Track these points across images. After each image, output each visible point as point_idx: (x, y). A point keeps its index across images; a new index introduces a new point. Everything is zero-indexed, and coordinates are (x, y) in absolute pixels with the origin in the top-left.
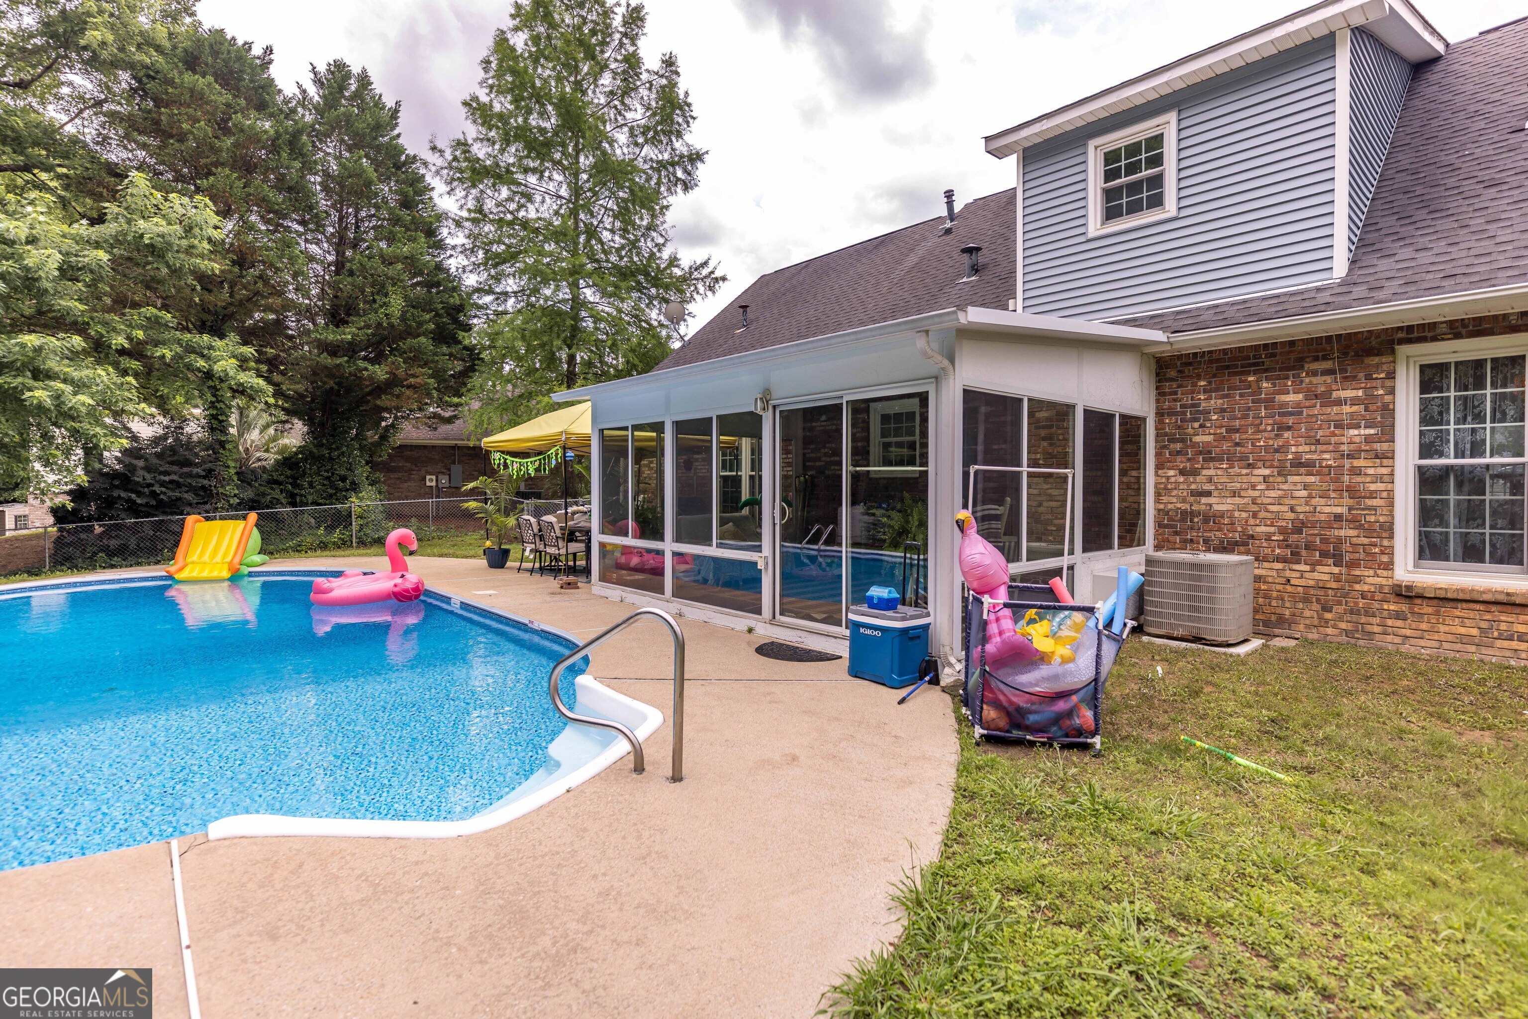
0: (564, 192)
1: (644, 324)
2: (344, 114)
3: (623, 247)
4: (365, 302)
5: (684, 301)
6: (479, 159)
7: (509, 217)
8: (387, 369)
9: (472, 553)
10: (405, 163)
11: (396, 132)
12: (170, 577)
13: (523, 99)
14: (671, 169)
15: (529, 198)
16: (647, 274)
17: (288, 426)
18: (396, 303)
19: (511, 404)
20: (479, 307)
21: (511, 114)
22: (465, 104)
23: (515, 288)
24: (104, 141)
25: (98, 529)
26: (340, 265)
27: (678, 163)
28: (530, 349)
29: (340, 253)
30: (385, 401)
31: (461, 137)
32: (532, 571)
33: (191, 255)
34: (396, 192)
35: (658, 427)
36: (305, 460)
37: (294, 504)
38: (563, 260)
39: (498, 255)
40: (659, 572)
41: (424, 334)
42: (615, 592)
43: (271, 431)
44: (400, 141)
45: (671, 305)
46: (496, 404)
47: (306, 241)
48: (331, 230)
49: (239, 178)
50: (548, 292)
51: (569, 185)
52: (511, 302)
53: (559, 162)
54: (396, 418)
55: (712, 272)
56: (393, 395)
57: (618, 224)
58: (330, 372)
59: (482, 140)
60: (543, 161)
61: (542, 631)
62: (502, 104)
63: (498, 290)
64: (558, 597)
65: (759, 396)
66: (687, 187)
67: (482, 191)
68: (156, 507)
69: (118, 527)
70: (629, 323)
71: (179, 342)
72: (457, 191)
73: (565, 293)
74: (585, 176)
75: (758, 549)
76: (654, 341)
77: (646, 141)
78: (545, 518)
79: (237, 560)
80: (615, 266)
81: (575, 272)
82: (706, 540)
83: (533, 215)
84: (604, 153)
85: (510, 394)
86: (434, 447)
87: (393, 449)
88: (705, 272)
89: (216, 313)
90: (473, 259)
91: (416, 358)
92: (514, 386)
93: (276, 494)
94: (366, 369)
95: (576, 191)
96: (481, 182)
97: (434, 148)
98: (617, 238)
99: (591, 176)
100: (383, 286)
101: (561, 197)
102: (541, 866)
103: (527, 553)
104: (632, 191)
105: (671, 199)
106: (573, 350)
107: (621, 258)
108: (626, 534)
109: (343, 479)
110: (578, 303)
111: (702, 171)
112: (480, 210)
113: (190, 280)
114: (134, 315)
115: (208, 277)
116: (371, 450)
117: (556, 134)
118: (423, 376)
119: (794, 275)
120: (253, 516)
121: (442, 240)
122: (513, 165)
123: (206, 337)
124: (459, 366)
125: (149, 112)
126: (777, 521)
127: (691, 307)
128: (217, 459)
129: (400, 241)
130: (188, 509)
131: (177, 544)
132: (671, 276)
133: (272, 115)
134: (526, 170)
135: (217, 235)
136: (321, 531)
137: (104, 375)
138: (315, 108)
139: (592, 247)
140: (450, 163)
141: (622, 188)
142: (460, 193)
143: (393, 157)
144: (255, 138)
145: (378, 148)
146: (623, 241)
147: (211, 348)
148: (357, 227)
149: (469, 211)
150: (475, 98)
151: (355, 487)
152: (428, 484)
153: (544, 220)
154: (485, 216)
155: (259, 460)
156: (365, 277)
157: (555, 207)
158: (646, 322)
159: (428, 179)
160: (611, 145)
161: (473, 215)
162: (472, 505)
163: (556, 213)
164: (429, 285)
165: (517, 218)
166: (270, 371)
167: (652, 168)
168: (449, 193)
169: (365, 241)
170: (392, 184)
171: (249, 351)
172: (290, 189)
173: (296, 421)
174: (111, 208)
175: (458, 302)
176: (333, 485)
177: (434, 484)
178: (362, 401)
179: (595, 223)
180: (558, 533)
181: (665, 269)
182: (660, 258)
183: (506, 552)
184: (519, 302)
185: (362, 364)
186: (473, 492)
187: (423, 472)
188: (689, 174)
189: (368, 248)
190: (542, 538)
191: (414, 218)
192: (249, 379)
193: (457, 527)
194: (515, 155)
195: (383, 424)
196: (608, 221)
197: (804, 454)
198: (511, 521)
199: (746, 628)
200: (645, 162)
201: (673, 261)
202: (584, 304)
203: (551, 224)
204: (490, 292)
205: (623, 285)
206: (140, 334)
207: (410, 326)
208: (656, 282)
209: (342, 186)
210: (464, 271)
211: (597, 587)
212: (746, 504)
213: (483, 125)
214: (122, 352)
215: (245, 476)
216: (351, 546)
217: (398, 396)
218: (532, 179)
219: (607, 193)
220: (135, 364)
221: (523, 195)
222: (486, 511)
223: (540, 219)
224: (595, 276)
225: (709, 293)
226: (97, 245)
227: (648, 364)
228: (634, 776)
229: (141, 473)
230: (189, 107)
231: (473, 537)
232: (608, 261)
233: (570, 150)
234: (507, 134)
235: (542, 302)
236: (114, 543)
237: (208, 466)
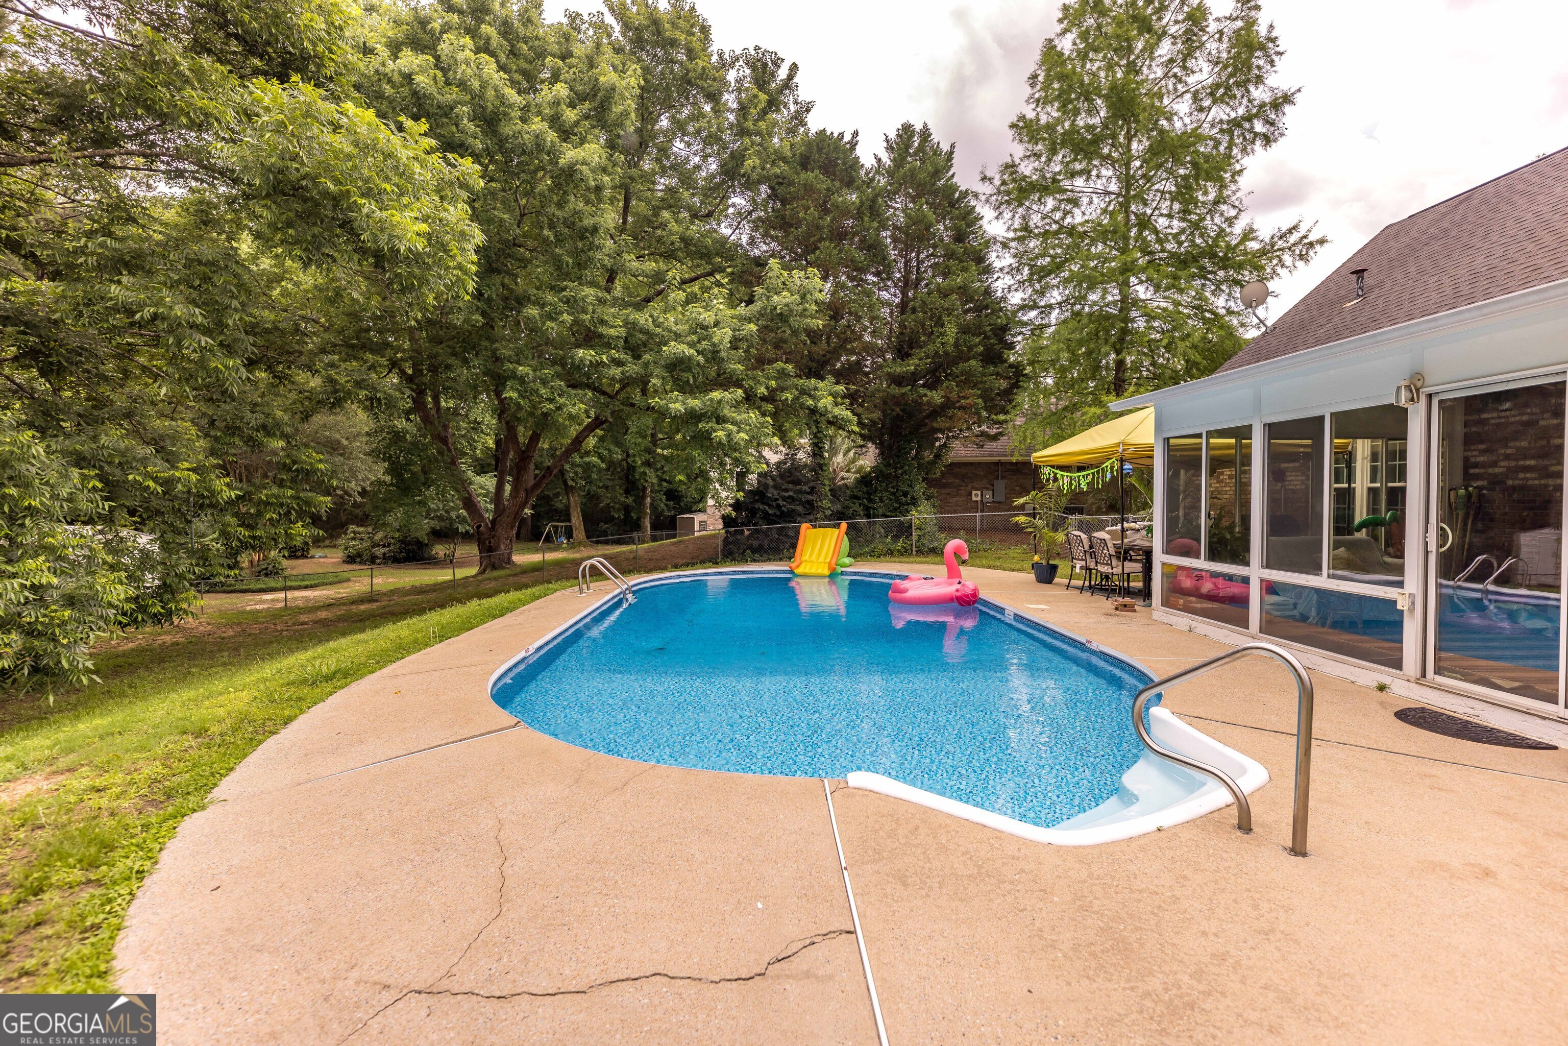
0: (1114, 187)
1: (1208, 315)
2: (910, 170)
3: (1183, 231)
4: (925, 335)
5: (1262, 280)
6: (1026, 177)
7: (1055, 227)
8: (942, 393)
9: (1018, 566)
10: (958, 200)
11: (951, 173)
12: (791, 572)
13: (1071, 102)
14: (1247, 125)
15: (1075, 202)
16: (1213, 256)
17: (864, 450)
18: (951, 331)
19: (1054, 418)
20: (1024, 324)
21: (1059, 121)
22: (1013, 126)
23: (1059, 299)
24: (752, 241)
25: (747, 533)
26: (903, 307)
27: (1256, 116)
28: (1074, 361)
29: (904, 294)
30: (940, 423)
31: (1009, 160)
32: (1081, 589)
33: (806, 317)
34: (951, 228)
35: (1242, 433)
36: (877, 478)
37: (868, 516)
38: (1113, 259)
39: (1043, 268)
40: (1242, 601)
41: (974, 357)
42: (1182, 620)
43: (851, 454)
44: (954, 180)
45: (1248, 288)
46: (1039, 418)
47: (879, 290)
48: (898, 275)
49: (835, 248)
50: (1093, 297)
51: (1119, 178)
52: (1055, 313)
53: (1109, 156)
54: (948, 438)
55: (1305, 237)
56: (947, 417)
57: (1176, 206)
58: (897, 400)
59: (1028, 157)
60: (1090, 159)
61: (1102, 652)
62: (1049, 114)
63: (1042, 304)
64: (1113, 619)
65: (1403, 383)
66: (1268, 140)
67: (1028, 208)
68: (780, 517)
69: (757, 531)
70: (1189, 317)
71: (796, 387)
72: (1005, 214)
73: (1114, 294)
74: (1137, 163)
75: (1400, 584)
76: (1222, 333)
77: (1214, 102)
78: (1096, 534)
79: (834, 562)
80: (1173, 255)
81: (1128, 269)
82: (1315, 568)
83: (1079, 219)
84: (1162, 132)
85: (1053, 408)
86: (979, 464)
87: (945, 467)
88: (1293, 238)
89: (818, 361)
90: (1018, 278)
91: (968, 381)
92: (1058, 399)
93: (856, 507)
94: (925, 395)
95: (1127, 181)
96: (1027, 198)
97: (984, 179)
98: (1175, 223)
99: (1144, 161)
100: (940, 318)
101: (1110, 193)
102: (1139, 901)
103: (1078, 570)
104: (1195, 164)
105: (1246, 161)
106: (1123, 355)
107: (1180, 244)
108: (1198, 556)
109: (905, 494)
110: (1127, 302)
111: (1290, 116)
112: (1026, 228)
113: (804, 337)
114: (771, 369)
115: (815, 332)
116: (927, 468)
117: (1105, 126)
118: (973, 398)
119: (1444, 215)
120: (844, 525)
121: (990, 265)
122: (1059, 173)
123: (813, 381)
124: (1004, 384)
125: (778, 211)
126: (1432, 547)
127: (1271, 285)
128: (818, 479)
129: (954, 274)
130: (799, 519)
131: (794, 546)
132: (1245, 253)
133: (858, 188)
134: (1073, 175)
135: (821, 297)
136: (889, 540)
137: (753, 416)
138: (887, 172)
139: (1145, 239)
140: (998, 189)
141: (1183, 164)
142: (1007, 215)
143: (949, 197)
144: (845, 212)
145: (936, 193)
146: (1184, 225)
147: (816, 389)
148: (918, 268)
149: (1015, 230)
150: (1022, 118)
151: (914, 502)
152: (974, 499)
153: (1093, 222)
154: (1031, 232)
155: (843, 479)
156: (926, 313)
157: (1103, 205)
158: (1210, 311)
159: (978, 209)
160: (1169, 119)
161: (1019, 234)
162: (1022, 519)
163: (1104, 211)
164: (978, 309)
165: (1062, 227)
166: (851, 404)
167: (1222, 131)
168: (997, 218)
169: (924, 279)
170: (947, 222)
171: (841, 388)
172: (870, 247)
173: (870, 445)
174: (758, 290)
175: (1005, 322)
176: (897, 500)
177: (979, 499)
178: (922, 423)
179: (1149, 212)
180: (1112, 551)
181: (1237, 245)
182: (1231, 233)
183: (1054, 568)
184: (1063, 312)
185: (922, 391)
186: (1022, 507)
187: (969, 487)
188: (1272, 124)
189: (927, 285)
190: (1093, 555)
191: (966, 249)
192: (842, 412)
193: (1000, 541)
194: (1062, 162)
195: (937, 444)
196: (1165, 206)
197: (1466, 459)
198: (1060, 537)
199: (1375, 684)
200: (1213, 126)
201: (1250, 233)
202: (1136, 302)
203: (1100, 225)
204: (1035, 306)
205: (1183, 274)
206: (773, 383)
207: (962, 351)
208: (1225, 263)
209: (907, 234)
210: (1009, 291)
211: (1158, 611)
212: (1363, 525)
213: (1029, 142)
214: (763, 399)
215: (835, 493)
216: (911, 554)
217: (951, 418)
218: (1079, 182)
219: (1164, 175)
220: (770, 407)
221: (1069, 201)
222: (1035, 526)
223: (1087, 222)
224: (1151, 271)
225: (1300, 264)
226: (750, 320)
227: (1213, 361)
228: (1239, 833)
229: (771, 490)
230: (803, 199)
231: (1015, 551)
232: (1163, 250)
233: (1121, 139)
234: (1054, 143)
235: (1087, 309)
236: (755, 543)
237: (812, 484)
